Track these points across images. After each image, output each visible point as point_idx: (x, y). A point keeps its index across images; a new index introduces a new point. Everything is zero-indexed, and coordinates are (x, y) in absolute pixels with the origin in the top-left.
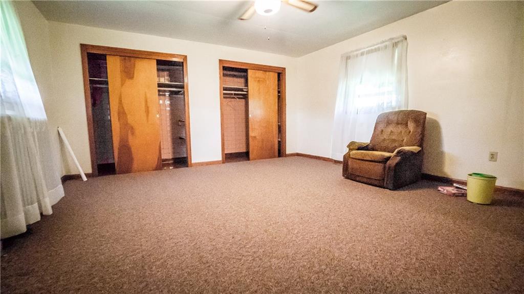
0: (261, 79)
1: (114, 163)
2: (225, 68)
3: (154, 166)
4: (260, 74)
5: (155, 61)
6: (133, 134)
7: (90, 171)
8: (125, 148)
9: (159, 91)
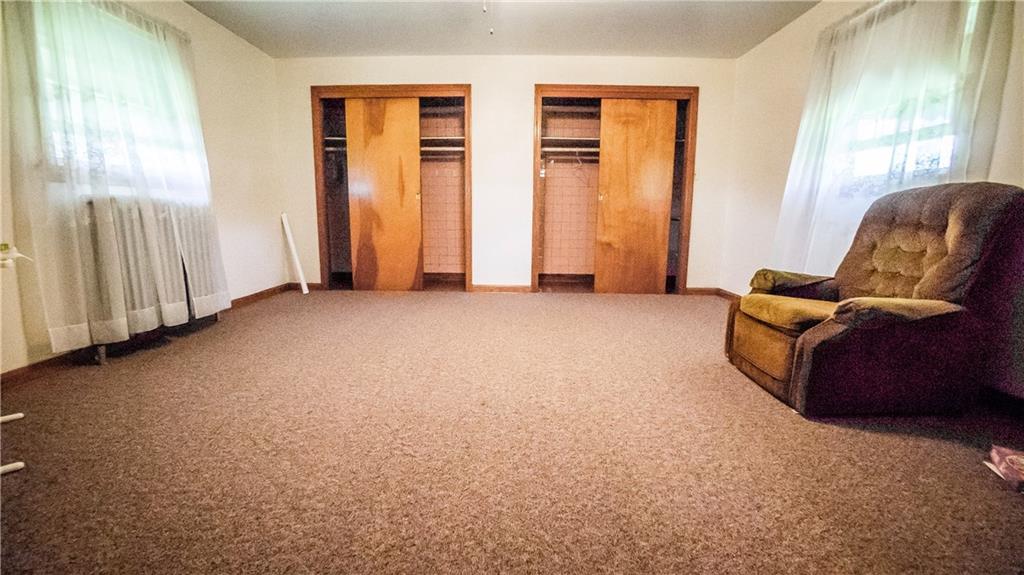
0: (631, 119)
1: (351, 274)
2: (546, 101)
3: (410, 283)
4: (630, 107)
5: (418, 101)
6: (379, 225)
7: (318, 280)
8: (369, 250)
9: (423, 153)
